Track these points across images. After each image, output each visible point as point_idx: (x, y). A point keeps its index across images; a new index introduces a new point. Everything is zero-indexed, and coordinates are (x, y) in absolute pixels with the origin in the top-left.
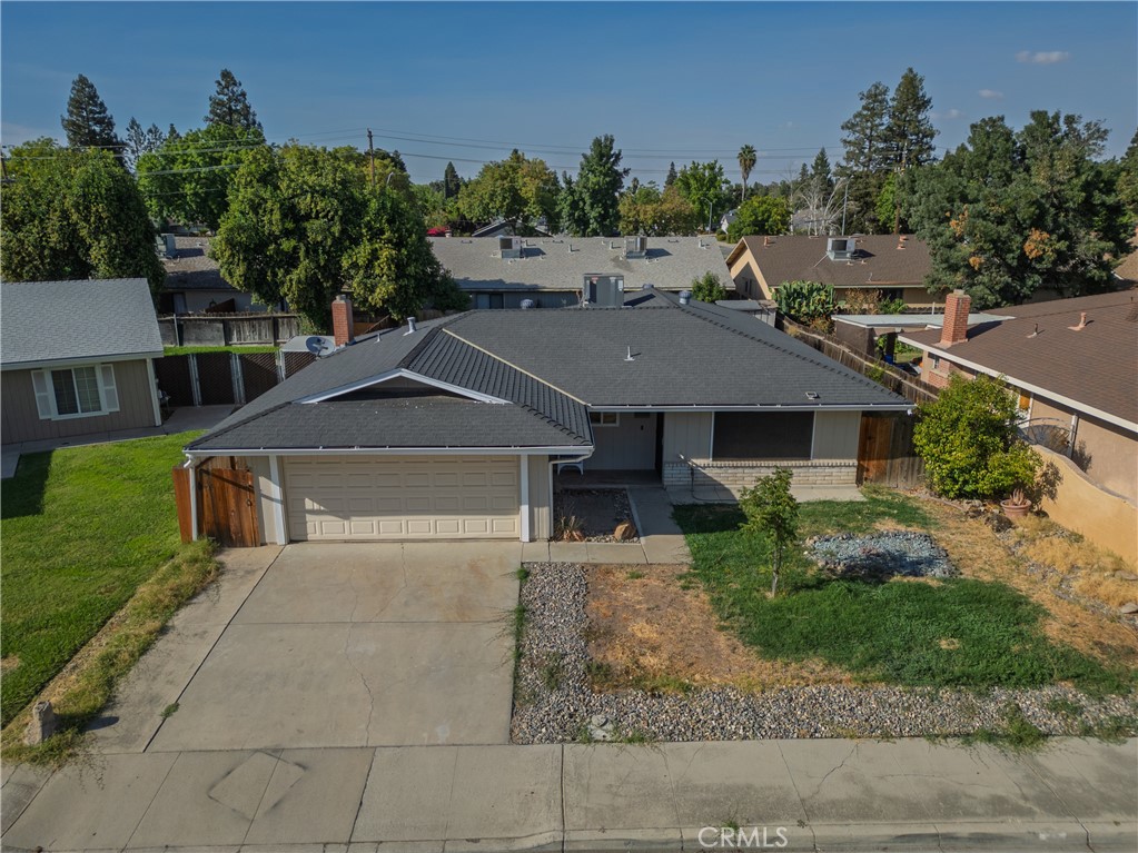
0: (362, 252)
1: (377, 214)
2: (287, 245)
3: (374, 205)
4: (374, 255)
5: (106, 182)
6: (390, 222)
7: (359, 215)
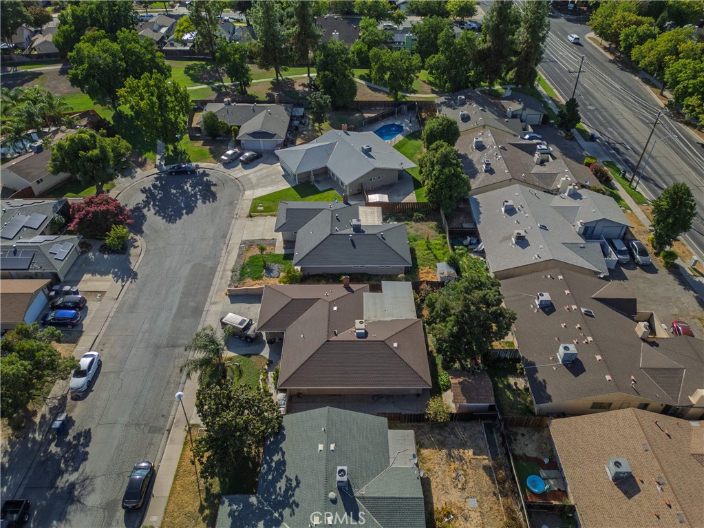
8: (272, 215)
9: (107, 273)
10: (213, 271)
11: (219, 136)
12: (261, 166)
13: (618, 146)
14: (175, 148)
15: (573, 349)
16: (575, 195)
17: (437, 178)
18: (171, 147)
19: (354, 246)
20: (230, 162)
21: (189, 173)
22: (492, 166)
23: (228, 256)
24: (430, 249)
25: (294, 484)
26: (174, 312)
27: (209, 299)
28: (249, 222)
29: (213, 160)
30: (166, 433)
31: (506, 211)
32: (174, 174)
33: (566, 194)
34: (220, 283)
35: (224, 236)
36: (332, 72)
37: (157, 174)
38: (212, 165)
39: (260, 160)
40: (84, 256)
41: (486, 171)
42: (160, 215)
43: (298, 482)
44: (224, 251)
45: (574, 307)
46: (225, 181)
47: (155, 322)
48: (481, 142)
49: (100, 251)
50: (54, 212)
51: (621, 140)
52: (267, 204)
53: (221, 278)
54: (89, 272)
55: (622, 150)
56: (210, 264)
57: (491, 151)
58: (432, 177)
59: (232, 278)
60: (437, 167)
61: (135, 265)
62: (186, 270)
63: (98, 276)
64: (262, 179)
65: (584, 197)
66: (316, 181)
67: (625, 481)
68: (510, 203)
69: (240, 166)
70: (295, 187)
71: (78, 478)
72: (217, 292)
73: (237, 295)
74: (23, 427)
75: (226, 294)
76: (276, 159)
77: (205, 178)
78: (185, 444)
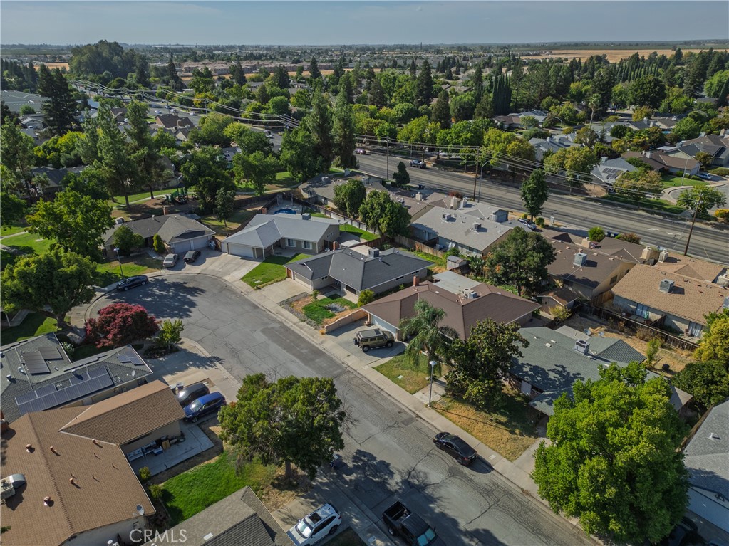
0: (382, 219)
1: (388, 211)
2: (370, 214)
3: (388, 209)
4: (383, 222)
5: (349, 191)
6: (390, 214)
7: (385, 211)
8: (277, 281)
12: (209, 260)
15: (583, 254)
16: (467, 206)
19: (389, 265)
20: (176, 265)
21: (143, 283)
23: (282, 316)
25: (560, 369)
26: (297, 360)
27: (313, 343)
28: (263, 292)
29: (151, 269)
30: (418, 418)
32: (126, 289)
33: (462, 207)
34: (306, 332)
37: (103, 295)
38: (157, 273)
39: (202, 256)
43: (562, 367)
44: (272, 315)
52: (259, 278)
53: (301, 329)
54: (166, 374)
56: (275, 325)
58: (385, 214)
59: (308, 324)
61: (204, 353)
62: (261, 336)
64: (225, 266)
66: (277, 253)
67: (675, 290)
68: (447, 214)
69: (188, 266)
70: (265, 261)
71: (402, 477)
72: (313, 336)
73: (334, 330)
74: (298, 484)
75: (323, 334)
76: (217, 252)
77: (166, 282)
78: (442, 415)
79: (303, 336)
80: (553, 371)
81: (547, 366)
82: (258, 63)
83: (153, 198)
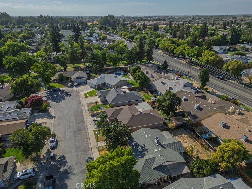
8: (93, 96)
9: (44, 118)
10: (82, 112)
11: (63, 81)
12: (82, 86)
13: (179, 71)
14: (49, 85)
15: (198, 105)
16: (177, 79)
17: (141, 78)
18: (48, 85)
19: (126, 97)
20: (71, 87)
21: (58, 90)
22: (153, 76)
23: (84, 108)
24: (145, 97)
25: (143, 146)
26: (74, 122)
27: (84, 118)
28: (86, 99)
29: (64, 87)
30: (91, 151)
31: (163, 84)
32: (53, 91)
33: (175, 80)
34: (86, 114)
35: (80, 103)
36: (96, 60)
37: (46, 92)
38: (65, 88)
39: (81, 85)
40: (33, 115)
41: (152, 77)
42: (54, 101)
43: (145, 145)
44: (82, 107)
45: (193, 98)
46: (72, 91)
47: (70, 126)
48: (147, 71)
49: (38, 113)
50: (17, 103)
51: (180, 70)
52: (90, 94)
53: (86, 113)
54: (37, 118)
55: (181, 72)
56: (79, 110)
57: (151, 73)
59: (89, 112)
60: (141, 76)
61: (53, 114)
62: (72, 113)
63: (41, 119)
64: (84, 89)
65: (180, 79)
66: (102, 87)
67: (226, 126)
68: (163, 82)
69: (75, 87)
70: (96, 89)
71: (67, 168)
72: (86, 116)
73: (94, 115)
74: (37, 160)
75: (90, 116)
76: (86, 84)
77: (64, 91)
78: (99, 151)
79: (84, 115)
80: (141, 146)
81: (140, 144)
82: (158, 22)
83: (84, 65)
